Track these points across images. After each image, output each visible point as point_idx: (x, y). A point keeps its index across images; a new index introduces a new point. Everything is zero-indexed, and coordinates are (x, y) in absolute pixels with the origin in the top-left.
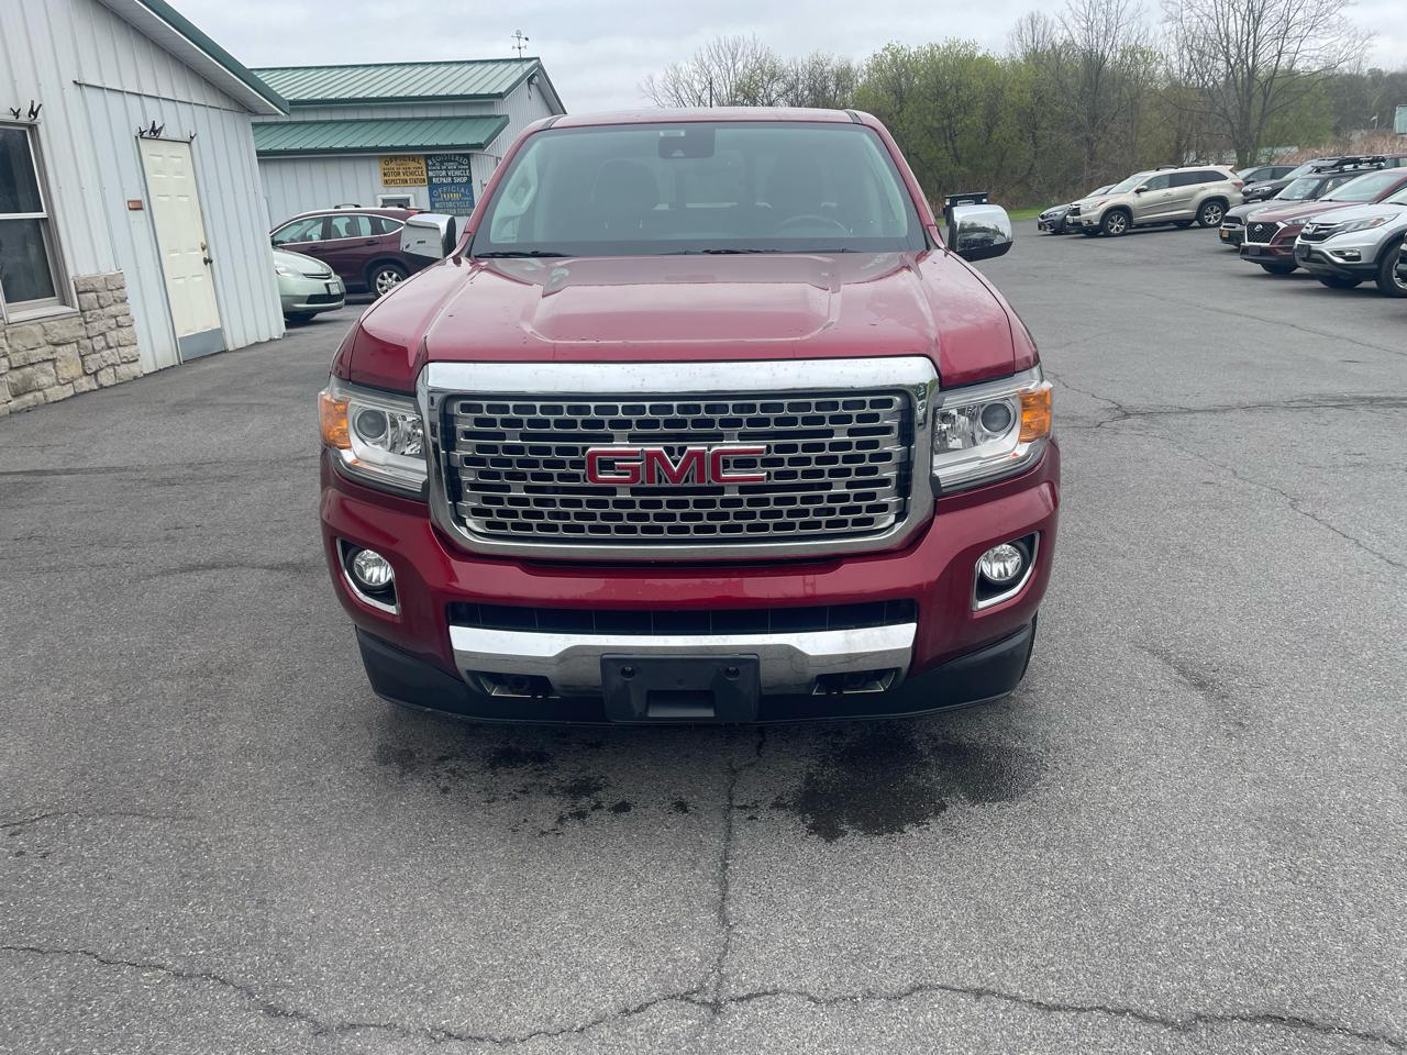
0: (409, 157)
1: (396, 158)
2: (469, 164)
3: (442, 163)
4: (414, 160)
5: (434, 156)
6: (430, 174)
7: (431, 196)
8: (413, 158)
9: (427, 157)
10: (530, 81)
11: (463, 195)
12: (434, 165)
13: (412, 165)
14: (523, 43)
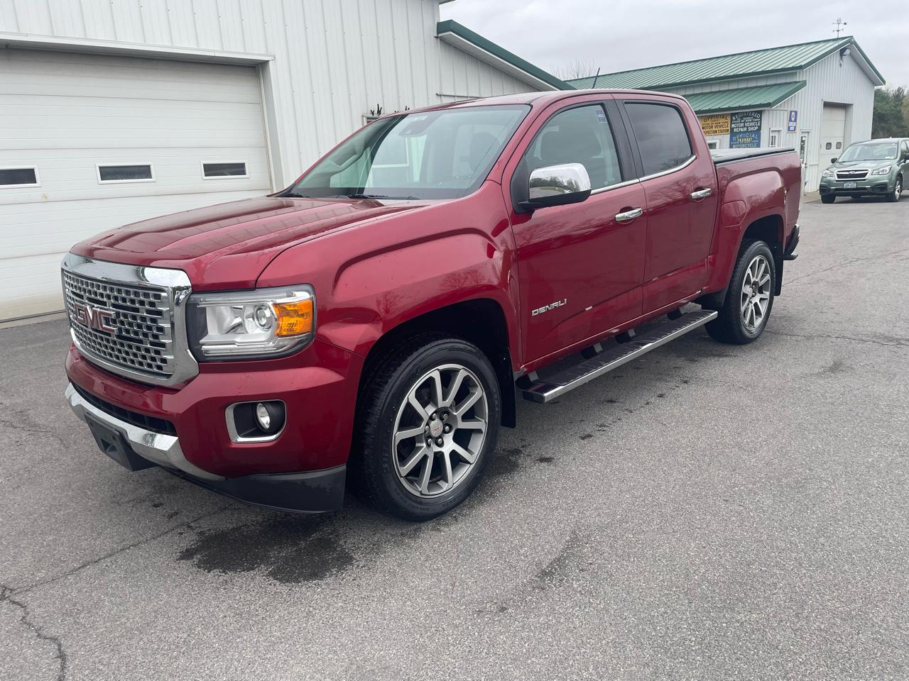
0: (720, 115)
1: (712, 117)
2: (761, 118)
3: (742, 118)
4: (723, 117)
5: (737, 114)
6: (733, 126)
7: (731, 140)
8: (723, 116)
9: (732, 115)
10: (842, 53)
11: (754, 139)
12: (736, 120)
13: (722, 120)
14: (841, 26)
